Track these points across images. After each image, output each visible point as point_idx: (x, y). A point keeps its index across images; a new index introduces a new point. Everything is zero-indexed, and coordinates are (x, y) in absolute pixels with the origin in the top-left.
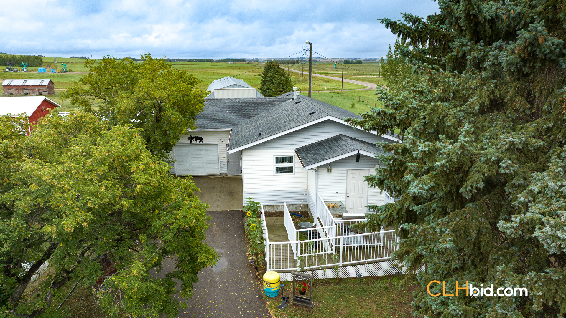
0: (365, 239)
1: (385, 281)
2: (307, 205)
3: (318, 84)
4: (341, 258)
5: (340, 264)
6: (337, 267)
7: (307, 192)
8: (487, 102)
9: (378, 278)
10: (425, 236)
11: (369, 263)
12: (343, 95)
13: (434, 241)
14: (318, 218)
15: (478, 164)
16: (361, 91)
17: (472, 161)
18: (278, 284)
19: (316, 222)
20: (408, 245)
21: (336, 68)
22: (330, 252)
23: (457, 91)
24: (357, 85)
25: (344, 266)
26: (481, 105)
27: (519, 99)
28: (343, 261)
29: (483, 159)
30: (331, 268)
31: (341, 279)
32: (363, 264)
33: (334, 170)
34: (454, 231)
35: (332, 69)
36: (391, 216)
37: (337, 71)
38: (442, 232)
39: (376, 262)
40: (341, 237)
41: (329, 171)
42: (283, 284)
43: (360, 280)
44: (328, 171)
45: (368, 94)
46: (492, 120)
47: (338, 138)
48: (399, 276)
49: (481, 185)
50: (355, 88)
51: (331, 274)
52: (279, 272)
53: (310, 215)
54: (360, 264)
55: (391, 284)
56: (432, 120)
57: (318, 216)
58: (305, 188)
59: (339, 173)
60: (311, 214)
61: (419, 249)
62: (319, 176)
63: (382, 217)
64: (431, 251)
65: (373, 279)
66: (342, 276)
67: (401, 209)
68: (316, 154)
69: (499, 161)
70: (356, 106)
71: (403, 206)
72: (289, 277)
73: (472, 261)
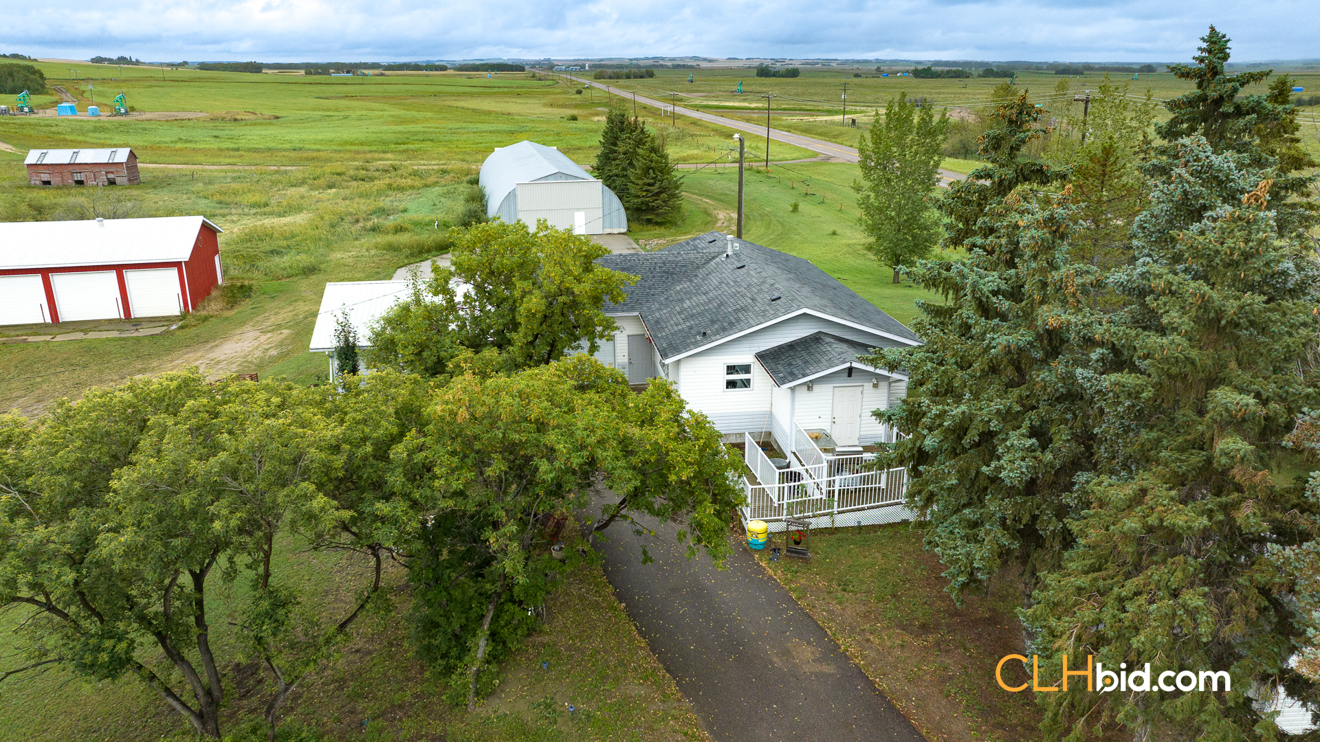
0: (864, 480)
1: (890, 529)
2: (770, 433)
3: (712, 144)
4: (836, 504)
5: (836, 510)
6: (831, 514)
7: (771, 414)
8: (987, 369)
9: (880, 526)
10: (936, 476)
11: (869, 508)
12: (770, 177)
13: (943, 479)
14: (794, 453)
15: (975, 422)
16: (806, 166)
17: (971, 420)
18: (765, 535)
19: (791, 458)
20: (921, 485)
21: (742, 92)
22: (817, 496)
23: (964, 356)
24: (797, 149)
25: (839, 513)
26: (983, 370)
27: (1010, 368)
28: (839, 507)
29: (979, 419)
30: (824, 515)
31: (836, 529)
32: (863, 509)
33: (816, 388)
34: (958, 472)
35: (733, 94)
36: (902, 455)
37: (745, 100)
38: (949, 472)
39: (878, 507)
40: (837, 478)
41: (810, 388)
42: (771, 536)
43: (860, 528)
44: (808, 389)
45: (821, 174)
46: (991, 383)
47: (816, 339)
48: (905, 523)
49: (977, 439)
50: (794, 156)
51: (824, 522)
52: (766, 521)
53: (775, 447)
54: (858, 510)
55: (896, 532)
56: (943, 381)
57: (794, 450)
58: (768, 409)
59: (824, 393)
60: (779, 446)
61: (931, 488)
62: (797, 396)
63: (892, 456)
64: (942, 489)
65: (874, 528)
66: (837, 525)
67: (912, 449)
68: (790, 364)
69: (990, 421)
70: (801, 207)
71: (915, 444)
72: (776, 527)
73: (978, 497)
